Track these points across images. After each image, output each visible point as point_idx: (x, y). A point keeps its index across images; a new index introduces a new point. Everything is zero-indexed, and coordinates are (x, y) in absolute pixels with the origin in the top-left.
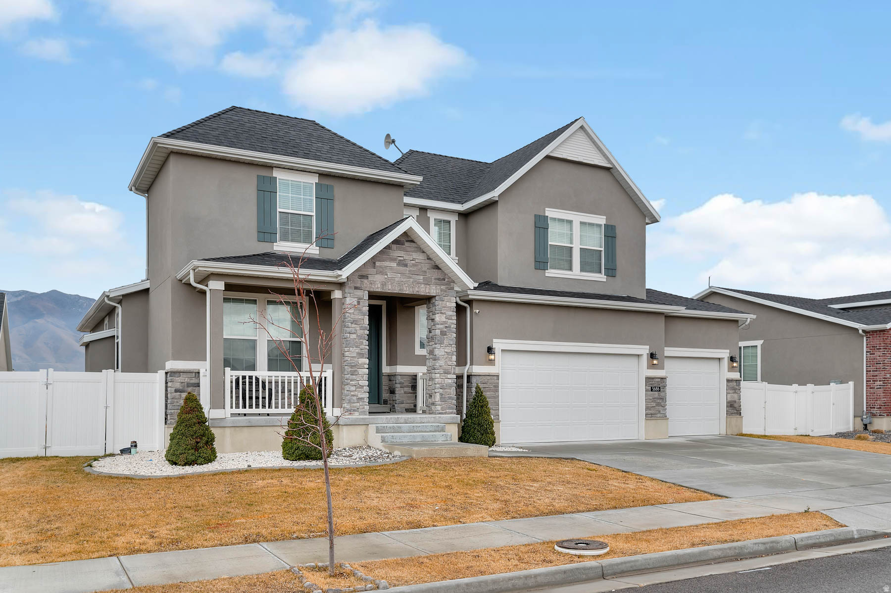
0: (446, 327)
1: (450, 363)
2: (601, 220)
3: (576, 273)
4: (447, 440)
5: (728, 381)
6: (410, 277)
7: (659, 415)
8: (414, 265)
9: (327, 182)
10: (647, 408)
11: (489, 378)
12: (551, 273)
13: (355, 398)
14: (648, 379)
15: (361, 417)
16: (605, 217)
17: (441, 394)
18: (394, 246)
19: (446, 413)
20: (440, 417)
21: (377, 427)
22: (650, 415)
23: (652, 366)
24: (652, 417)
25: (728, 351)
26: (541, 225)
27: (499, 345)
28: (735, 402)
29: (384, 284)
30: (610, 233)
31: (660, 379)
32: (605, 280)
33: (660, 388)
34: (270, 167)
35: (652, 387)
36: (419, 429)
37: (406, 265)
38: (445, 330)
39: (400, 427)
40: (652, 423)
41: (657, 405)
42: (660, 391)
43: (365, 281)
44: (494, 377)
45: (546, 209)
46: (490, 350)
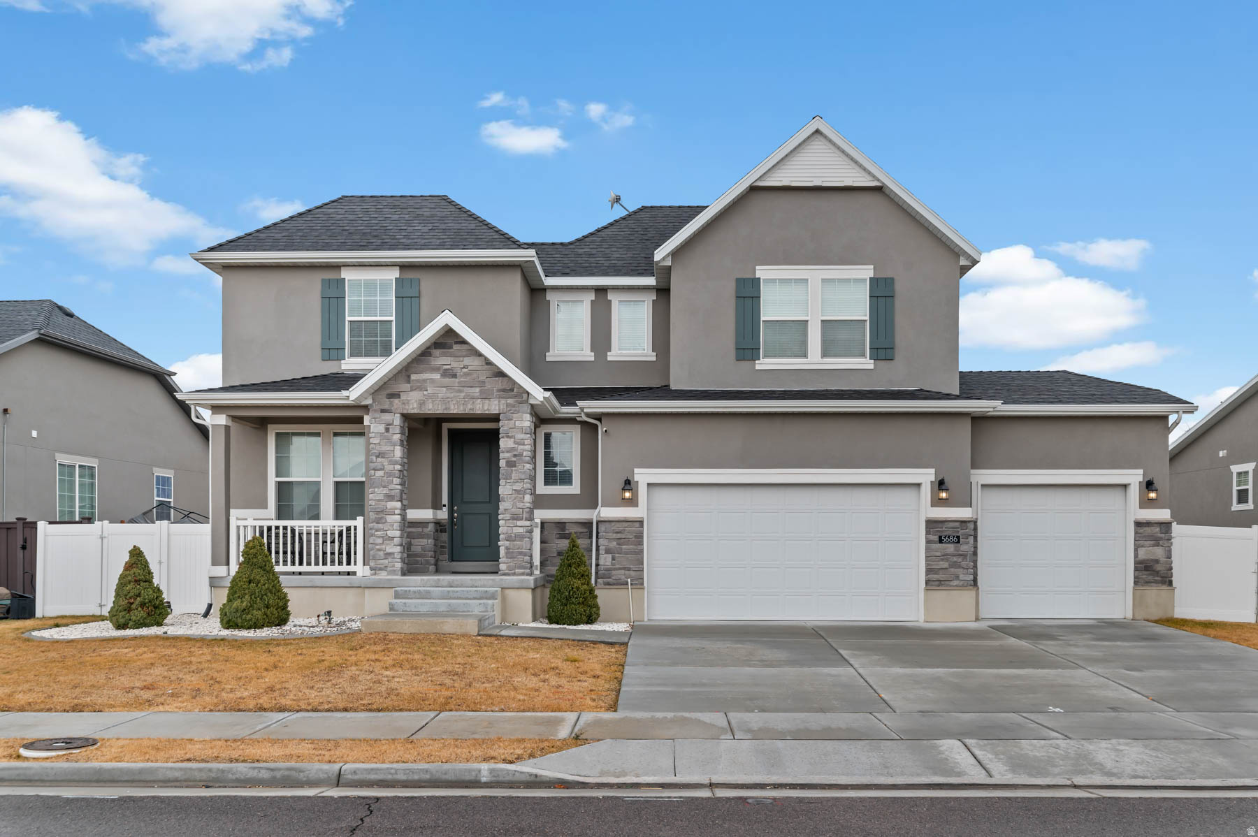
0: (515, 456)
1: (521, 505)
2: (867, 272)
3: (814, 359)
4: (487, 611)
5: (1138, 524)
6: (460, 391)
7: (955, 583)
8: (466, 374)
9: (411, 275)
10: (929, 571)
11: (626, 524)
12: (764, 364)
13: (381, 553)
14: (931, 524)
15: (389, 577)
16: (872, 266)
17: (507, 548)
18: (436, 352)
19: (514, 574)
20: (502, 580)
21: (396, 591)
22: (937, 583)
23: (937, 502)
24: (939, 586)
25: (1141, 472)
26: (748, 293)
27: (642, 476)
28: (1157, 561)
29: (422, 403)
30: (882, 292)
31: (957, 524)
32: (872, 367)
33: (958, 537)
34: (337, 267)
35: (940, 537)
36: (456, 595)
37: (454, 376)
38: (514, 459)
39: (428, 592)
40: (940, 595)
41: (951, 566)
42: (958, 542)
43: (396, 401)
44: (635, 524)
45: (757, 267)
46: (628, 484)
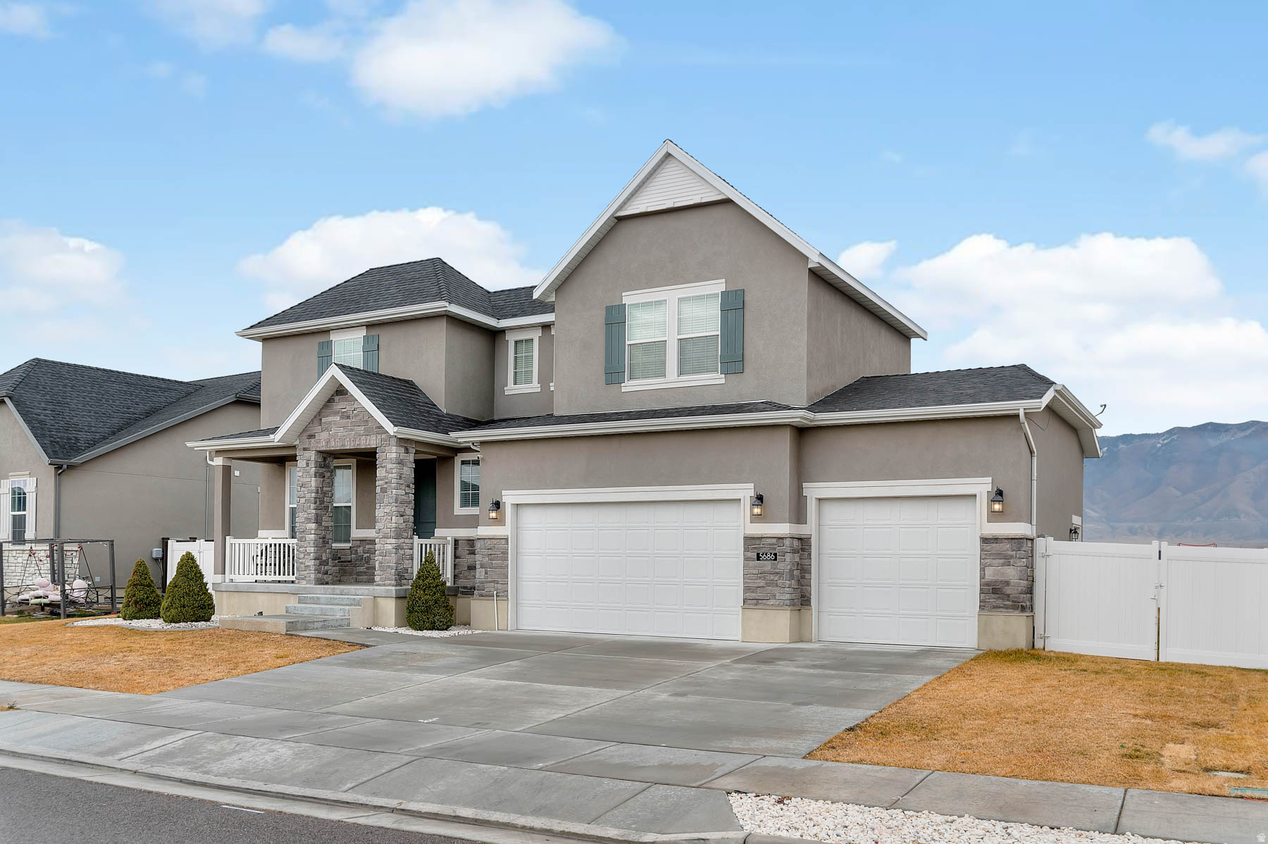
0: (386, 483)
1: (389, 526)
2: (718, 286)
3: (672, 378)
4: (345, 616)
5: (985, 540)
6: (352, 430)
7: (772, 602)
8: (356, 416)
9: (374, 332)
10: (747, 589)
11: (495, 542)
12: (629, 386)
13: (303, 566)
14: (750, 541)
15: (308, 586)
16: (724, 280)
17: (381, 563)
18: (337, 398)
19: (384, 585)
20: (374, 589)
21: (299, 597)
22: (755, 601)
23: (755, 518)
24: (756, 605)
25: (989, 480)
26: (615, 320)
27: (509, 498)
28: (1007, 583)
29: (328, 442)
30: (734, 305)
31: (774, 540)
32: (723, 381)
33: (775, 554)
34: (326, 332)
35: (758, 554)
36: (336, 602)
37: (348, 417)
38: (385, 486)
39: (318, 598)
40: (756, 614)
41: (768, 584)
42: (776, 559)
43: (313, 440)
44: (502, 541)
45: (623, 294)
